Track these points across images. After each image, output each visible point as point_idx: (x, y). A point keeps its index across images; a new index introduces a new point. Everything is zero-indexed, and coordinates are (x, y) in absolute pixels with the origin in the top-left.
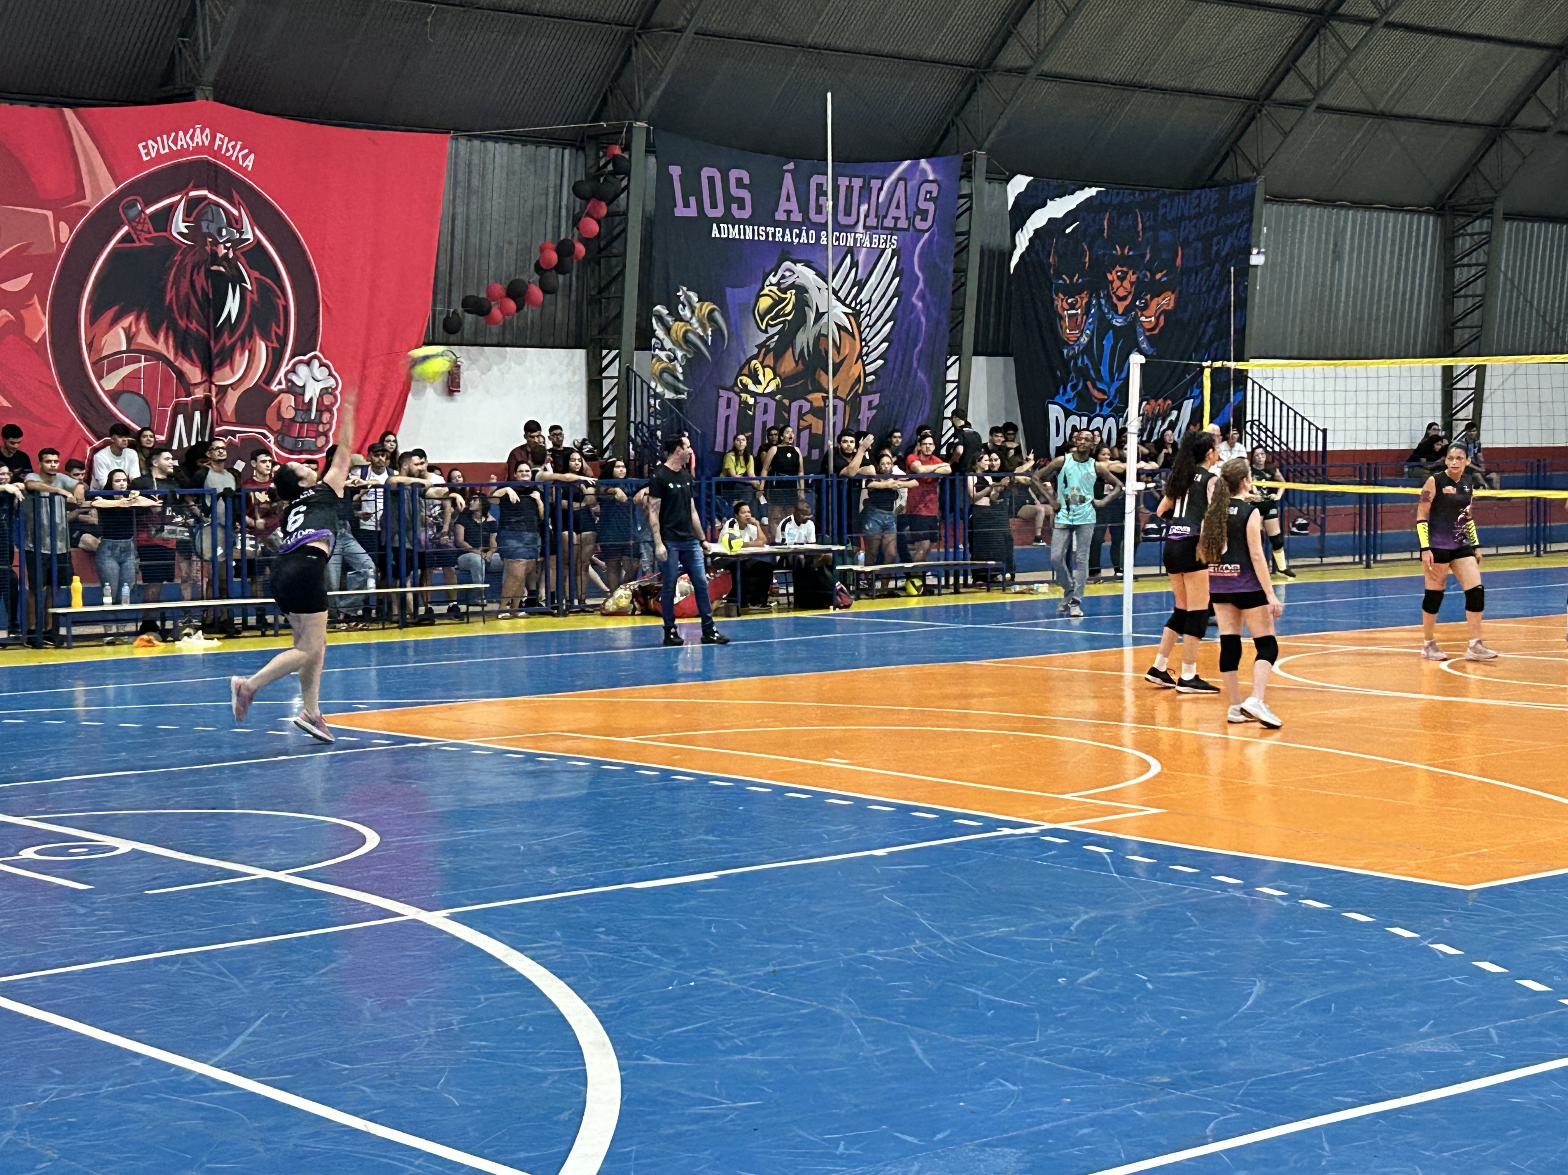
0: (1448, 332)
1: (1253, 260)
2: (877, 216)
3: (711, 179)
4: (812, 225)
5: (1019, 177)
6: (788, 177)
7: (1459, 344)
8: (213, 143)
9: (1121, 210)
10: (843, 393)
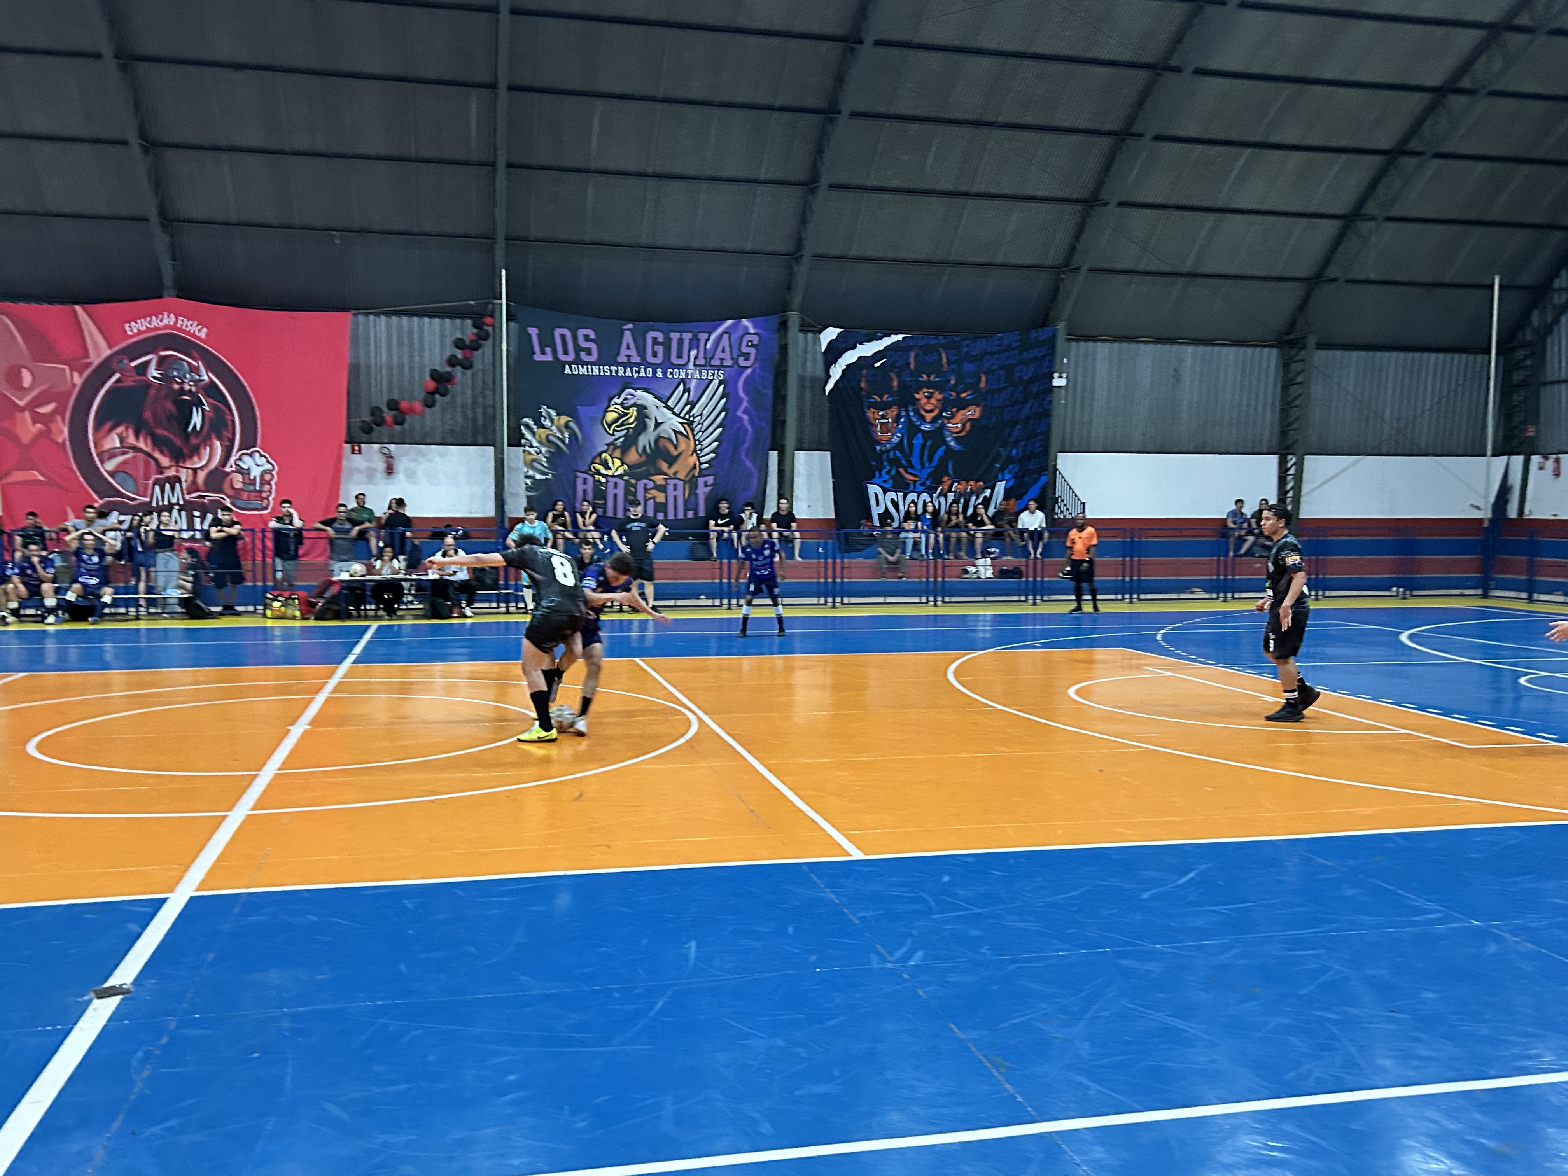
0: (1284, 433)
1: (1056, 382)
2: (705, 358)
3: (563, 337)
4: (650, 365)
5: (830, 329)
6: (627, 334)
7: (1290, 442)
8: (176, 322)
9: (927, 349)
10: (681, 475)
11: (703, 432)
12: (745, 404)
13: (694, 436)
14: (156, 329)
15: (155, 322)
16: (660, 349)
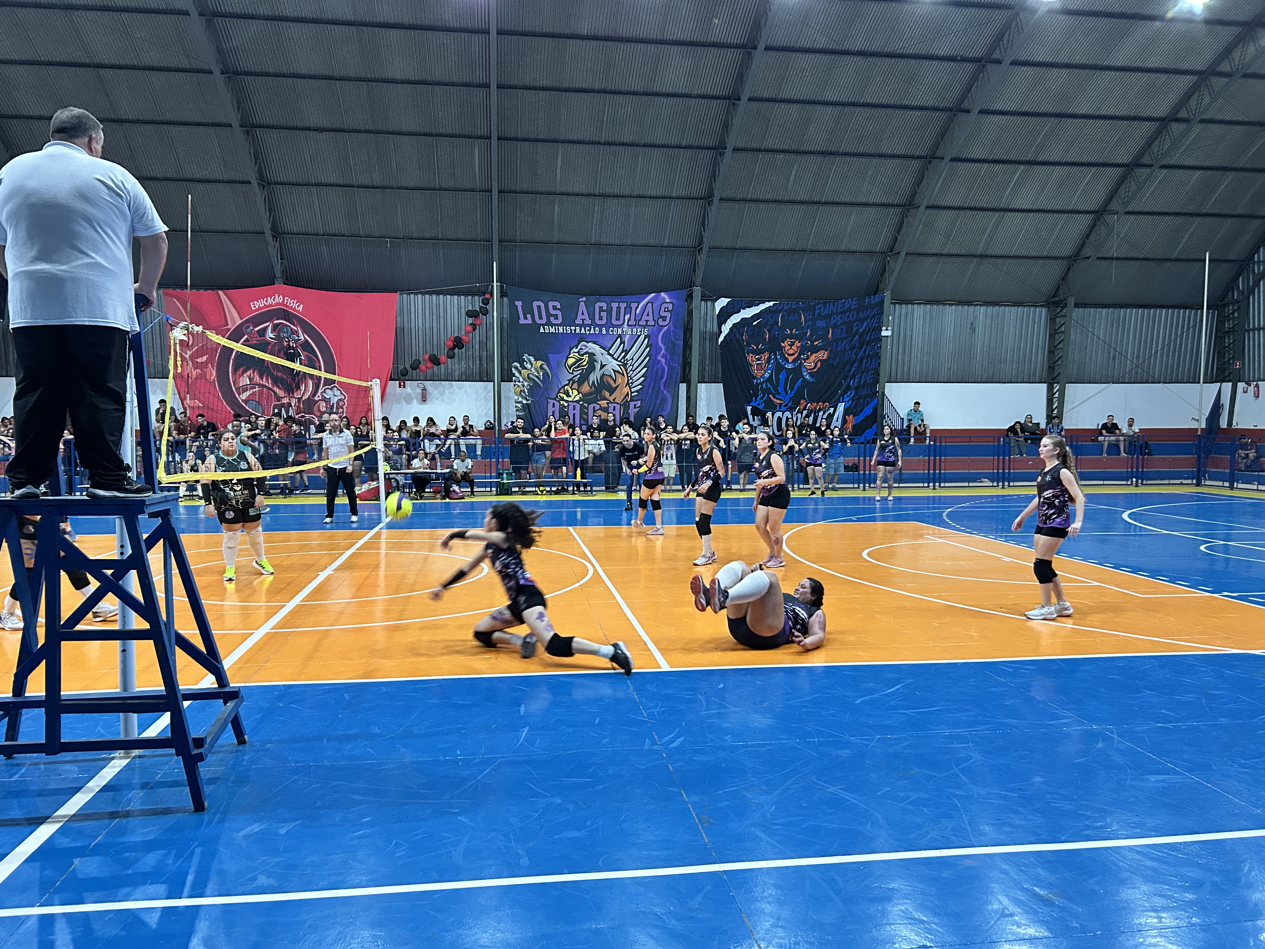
0: (1051, 368)
1: (884, 333)
2: (635, 320)
3: (539, 307)
4: (598, 325)
5: (722, 299)
6: (582, 304)
7: (1056, 374)
8: (284, 301)
9: (790, 312)
10: (618, 400)
11: (634, 371)
12: (663, 351)
13: (627, 374)
14: (271, 305)
15: (270, 301)
16: (604, 314)
